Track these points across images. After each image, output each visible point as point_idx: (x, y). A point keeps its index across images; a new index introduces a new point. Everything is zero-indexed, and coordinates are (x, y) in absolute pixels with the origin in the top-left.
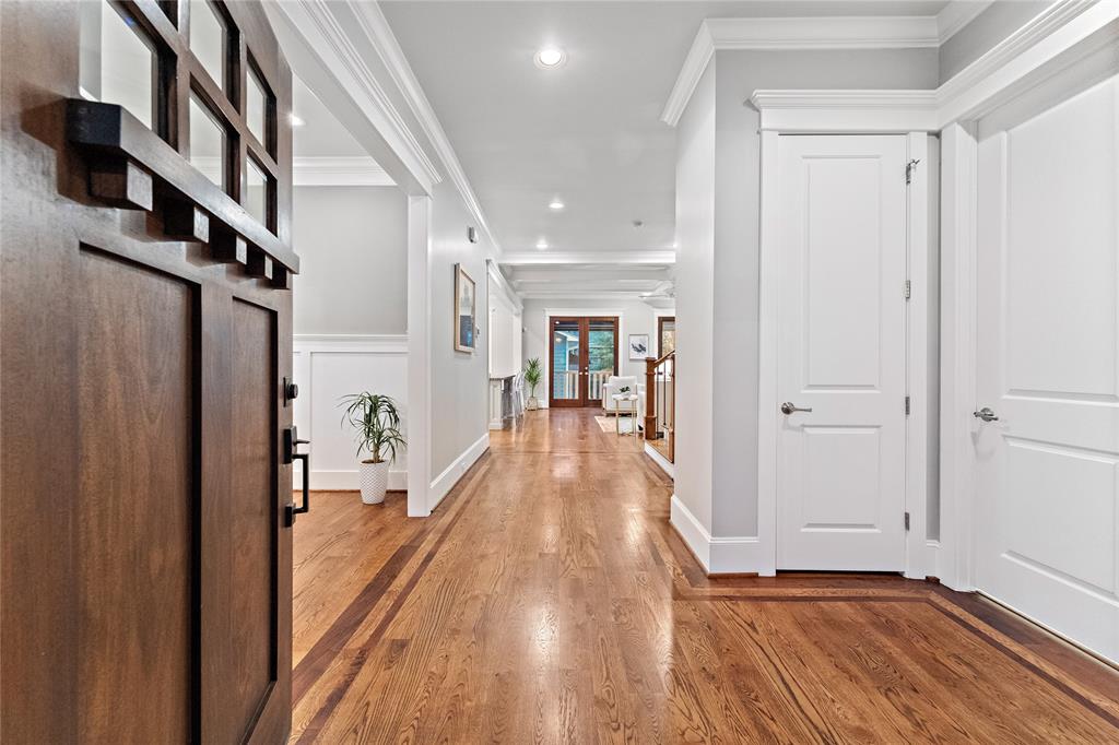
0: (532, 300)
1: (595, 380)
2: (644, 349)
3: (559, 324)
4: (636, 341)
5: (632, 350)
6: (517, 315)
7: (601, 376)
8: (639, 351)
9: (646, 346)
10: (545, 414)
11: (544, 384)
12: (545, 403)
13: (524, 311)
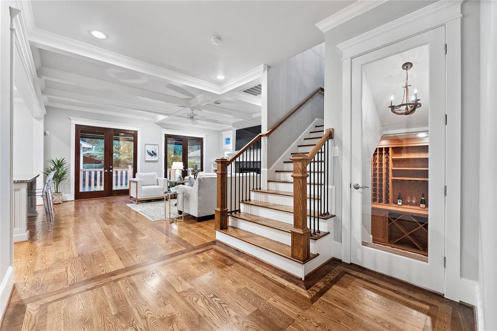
0: (53, 108)
1: (119, 175)
2: (155, 154)
3: (83, 133)
4: (150, 149)
5: (147, 154)
6: (38, 118)
7: (124, 172)
8: (152, 155)
9: (157, 152)
10: (71, 207)
11: (69, 181)
12: (71, 196)
13: (45, 116)
